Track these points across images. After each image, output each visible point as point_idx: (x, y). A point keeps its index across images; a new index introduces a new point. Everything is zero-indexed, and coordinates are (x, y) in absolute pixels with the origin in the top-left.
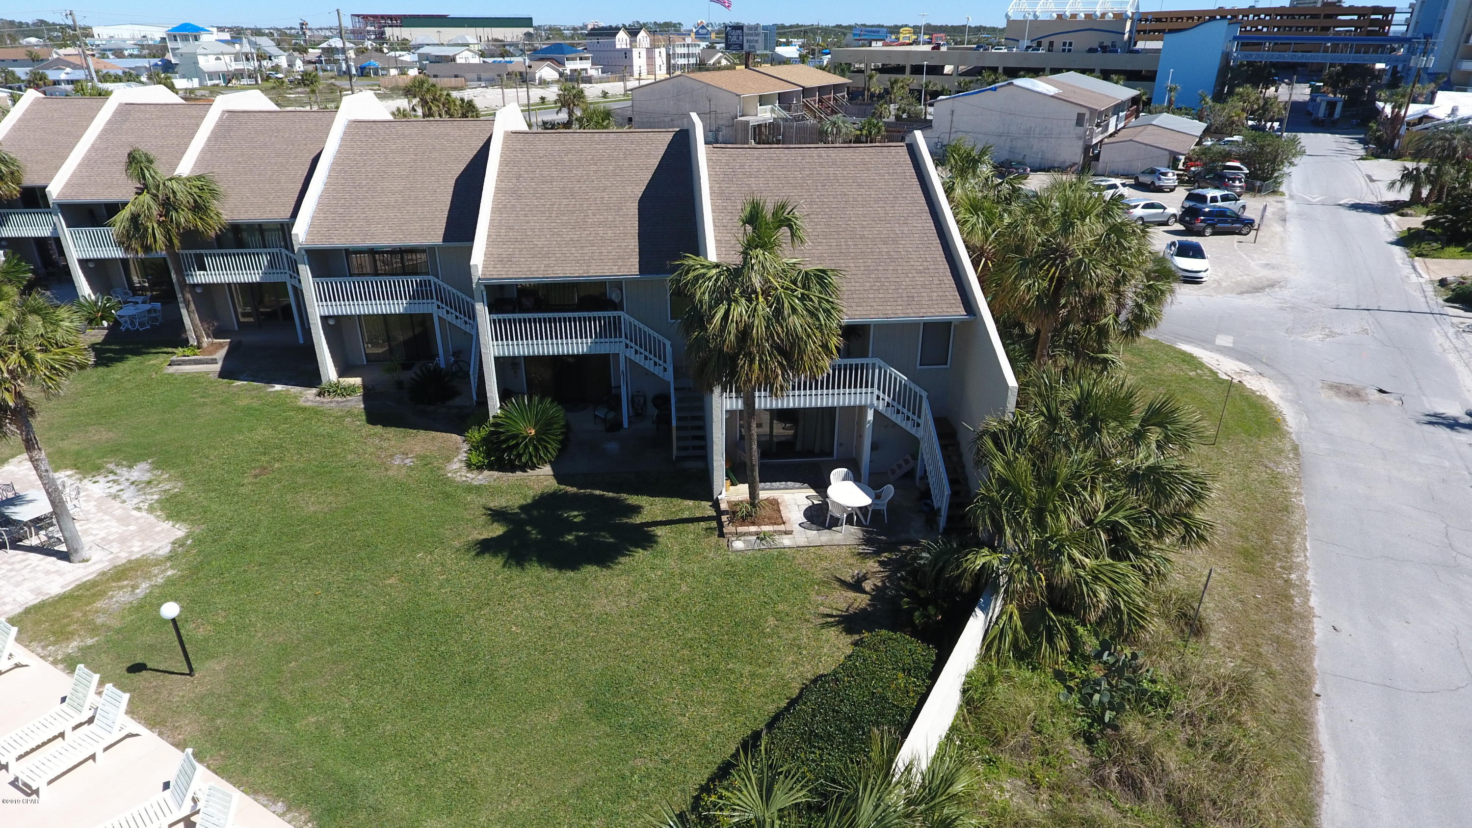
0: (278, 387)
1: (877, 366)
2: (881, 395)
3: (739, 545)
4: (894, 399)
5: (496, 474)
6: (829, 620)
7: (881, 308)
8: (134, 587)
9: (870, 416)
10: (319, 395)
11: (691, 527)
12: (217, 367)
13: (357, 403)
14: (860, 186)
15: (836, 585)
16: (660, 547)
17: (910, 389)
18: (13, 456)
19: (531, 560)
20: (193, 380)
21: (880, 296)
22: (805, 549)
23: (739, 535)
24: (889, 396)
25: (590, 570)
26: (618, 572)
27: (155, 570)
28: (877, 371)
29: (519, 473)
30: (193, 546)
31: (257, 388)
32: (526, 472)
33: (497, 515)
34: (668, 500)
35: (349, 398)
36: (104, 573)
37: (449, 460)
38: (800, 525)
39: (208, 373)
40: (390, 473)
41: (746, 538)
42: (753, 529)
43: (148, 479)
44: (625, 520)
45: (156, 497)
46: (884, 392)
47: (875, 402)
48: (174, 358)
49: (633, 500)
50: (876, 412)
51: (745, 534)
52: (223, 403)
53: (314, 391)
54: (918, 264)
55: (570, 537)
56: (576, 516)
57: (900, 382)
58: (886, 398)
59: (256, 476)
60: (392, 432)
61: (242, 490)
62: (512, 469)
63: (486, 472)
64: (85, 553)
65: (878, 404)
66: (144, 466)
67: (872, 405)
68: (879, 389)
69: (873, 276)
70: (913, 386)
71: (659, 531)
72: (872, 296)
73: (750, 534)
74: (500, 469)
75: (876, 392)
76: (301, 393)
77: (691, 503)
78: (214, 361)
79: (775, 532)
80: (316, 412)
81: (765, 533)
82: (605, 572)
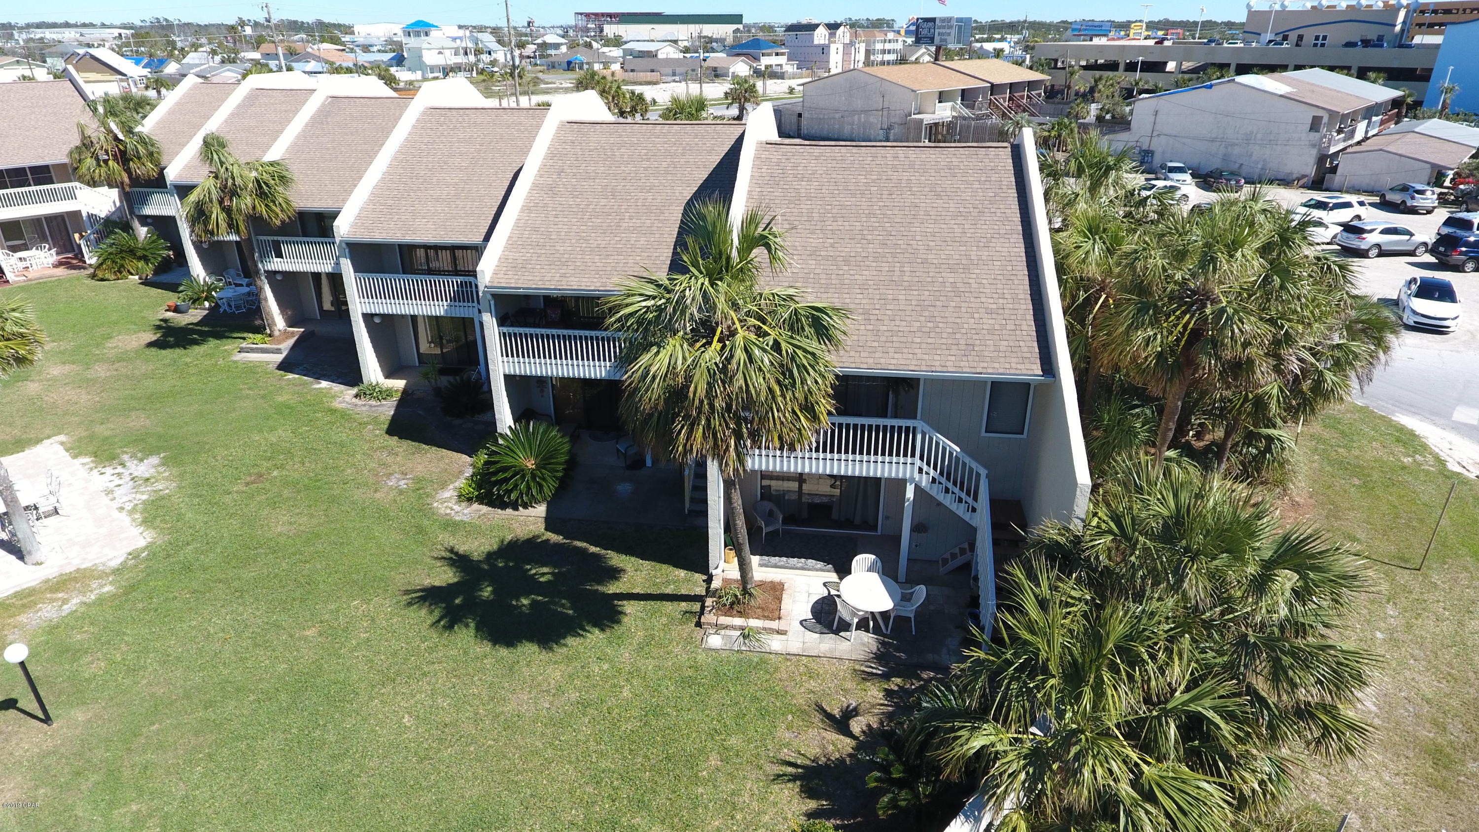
0: (324, 384)
1: (919, 430)
2: (925, 468)
3: (715, 641)
4: (941, 474)
5: (485, 509)
6: (790, 770)
7: (926, 357)
8: (65, 601)
9: (910, 493)
10: (356, 396)
11: (669, 606)
12: (279, 358)
13: (388, 409)
14: (938, 196)
15: (817, 718)
16: (619, 630)
17: (964, 464)
18: (49, 437)
19: (467, 626)
20: (251, 369)
21: (930, 340)
22: (794, 658)
23: (718, 627)
24: (935, 468)
25: (529, 650)
26: (558, 657)
27: (94, 584)
28: (919, 437)
29: (509, 511)
30: (147, 559)
31: (304, 384)
32: (517, 509)
33: (458, 560)
34: (658, 566)
35: (384, 402)
36: (47, 581)
37: (443, 486)
38: (801, 623)
39: (268, 363)
40: (378, 495)
41: (729, 632)
42: (738, 621)
43: (147, 475)
44: (601, 588)
45: (145, 497)
46: (928, 464)
47: (917, 476)
48: (244, 345)
49: (616, 559)
50: (917, 488)
51: (726, 627)
52: (264, 397)
53: (355, 391)
54: (991, 301)
55: (525, 602)
56: (544, 573)
57: (951, 454)
58: (932, 472)
59: (247, 484)
60: (407, 444)
61: (227, 499)
62: (503, 506)
63: (476, 506)
64: (38, 556)
65: (921, 479)
66: (154, 460)
67: (912, 480)
68: (922, 458)
69: (927, 314)
70: (967, 460)
71: (630, 608)
72: (918, 340)
73: (733, 628)
74: (491, 504)
75: (918, 463)
76: (342, 392)
77: (682, 573)
78: (278, 351)
79: (765, 629)
80: (344, 415)
81: (751, 629)
82: (545, 656)
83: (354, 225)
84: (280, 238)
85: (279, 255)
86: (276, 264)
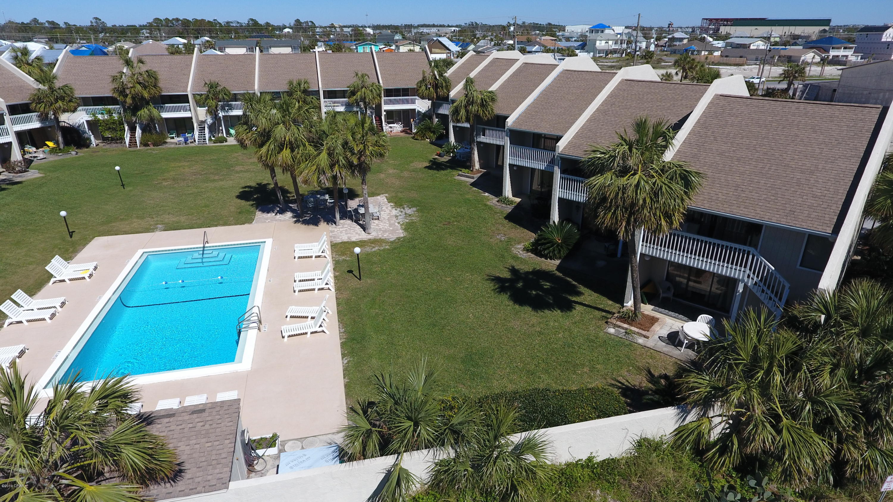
0: (487, 194)
1: (751, 253)
2: (752, 275)
3: (612, 330)
4: (761, 280)
5: (533, 255)
6: (620, 385)
8: (374, 247)
9: (741, 289)
10: (498, 201)
11: (597, 313)
12: (473, 180)
13: (509, 209)
15: (644, 373)
16: (569, 313)
17: (776, 278)
18: (383, 194)
19: (507, 294)
20: (460, 183)
21: (768, 205)
22: (647, 349)
23: (615, 326)
24: (758, 277)
25: (528, 309)
26: (538, 315)
27: (384, 245)
28: (751, 257)
29: (543, 259)
30: (402, 241)
31: (479, 193)
32: (547, 259)
33: (513, 271)
34: (601, 296)
35: (508, 206)
36: (370, 240)
37: (519, 243)
38: (659, 337)
39: (467, 182)
40: (491, 240)
41: (619, 329)
42: (625, 326)
43: (410, 214)
44: (570, 298)
45: (407, 221)
46: (754, 273)
47: (746, 279)
48: (460, 173)
49: (582, 289)
50: (746, 286)
51: (619, 327)
52: (461, 195)
53: (497, 199)
54: (819, 191)
55: (534, 293)
56: (547, 285)
57: (768, 270)
58: (755, 279)
59: (444, 225)
60: (511, 224)
61: (435, 228)
62: (541, 256)
63: (530, 254)
64: (371, 231)
65: (748, 281)
66: (414, 209)
67: (743, 281)
68: (750, 270)
69: (774, 192)
70: (778, 276)
71: (578, 308)
72: (761, 204)
73: (623, 328)
74: (536, 254)
75: (748, 271)
76: (492, 199)
77: (610, 302)
78: (473, 178)
79: (638, 333)
80: (490, 208)
81: (631, 330)
82: (533, 313)
83: (514, 122)
84: (486, 127)
85: (484, 135)
86: (482, 139)
